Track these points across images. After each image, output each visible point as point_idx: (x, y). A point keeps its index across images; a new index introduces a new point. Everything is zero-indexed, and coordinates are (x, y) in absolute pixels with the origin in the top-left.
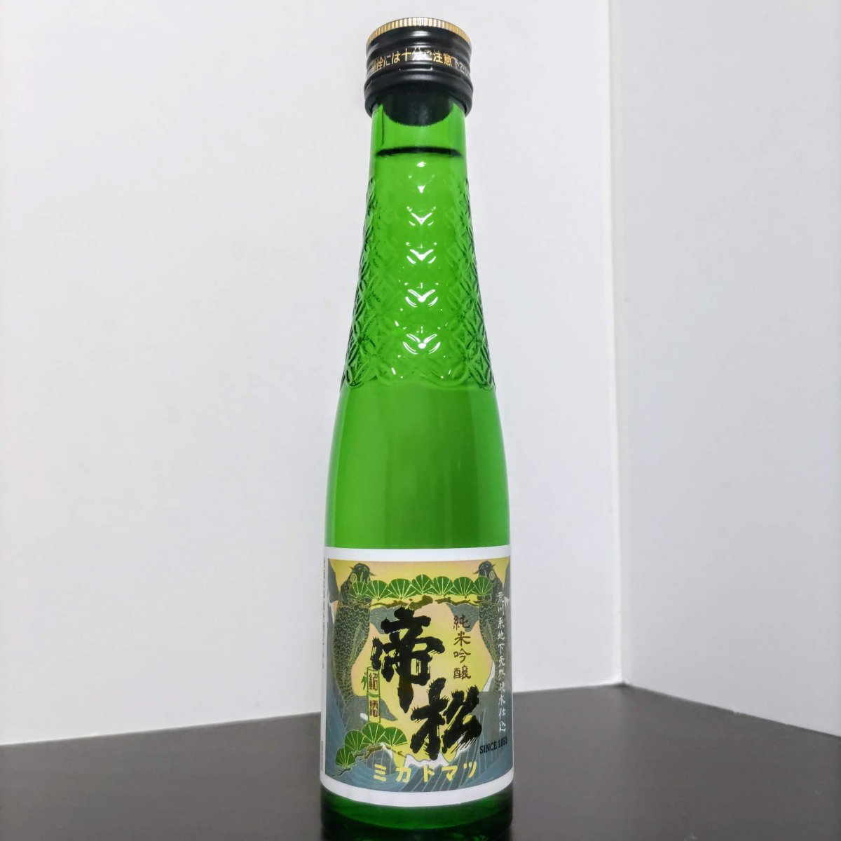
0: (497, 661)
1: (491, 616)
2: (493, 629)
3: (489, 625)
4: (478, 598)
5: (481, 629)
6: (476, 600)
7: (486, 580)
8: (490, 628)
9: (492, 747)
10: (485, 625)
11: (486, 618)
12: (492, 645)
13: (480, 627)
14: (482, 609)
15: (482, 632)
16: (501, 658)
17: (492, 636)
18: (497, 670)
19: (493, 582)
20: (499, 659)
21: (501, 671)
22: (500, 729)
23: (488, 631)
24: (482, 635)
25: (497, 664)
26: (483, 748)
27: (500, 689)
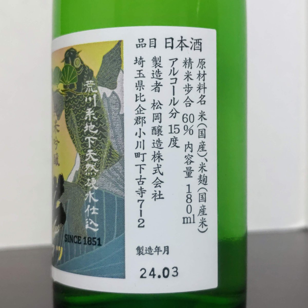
0: (84, 154)
1: (75, 105)
2: (77, 120)
3: (73, 115)
4: (65, 87)
5: (66, 118)
6: (63, 89)
7: (71, 69)
8: (74, 118)
9: (76, 240)
10: (69, 115)
11: (70, 107)
12: (77, 137)
13: (66, 115)
14: (67, 98)
15: (67, 121)
16: (90, 153)
17: (77, 127)
18: (83, 163)
19: (78, 69)
20: (86, 152)
21: (88, 166)
22: (87, 227)
23: (72, 121)
24: (67, 125)
25: (83, 157)
26: (67, 237)
27: (88, 185)
